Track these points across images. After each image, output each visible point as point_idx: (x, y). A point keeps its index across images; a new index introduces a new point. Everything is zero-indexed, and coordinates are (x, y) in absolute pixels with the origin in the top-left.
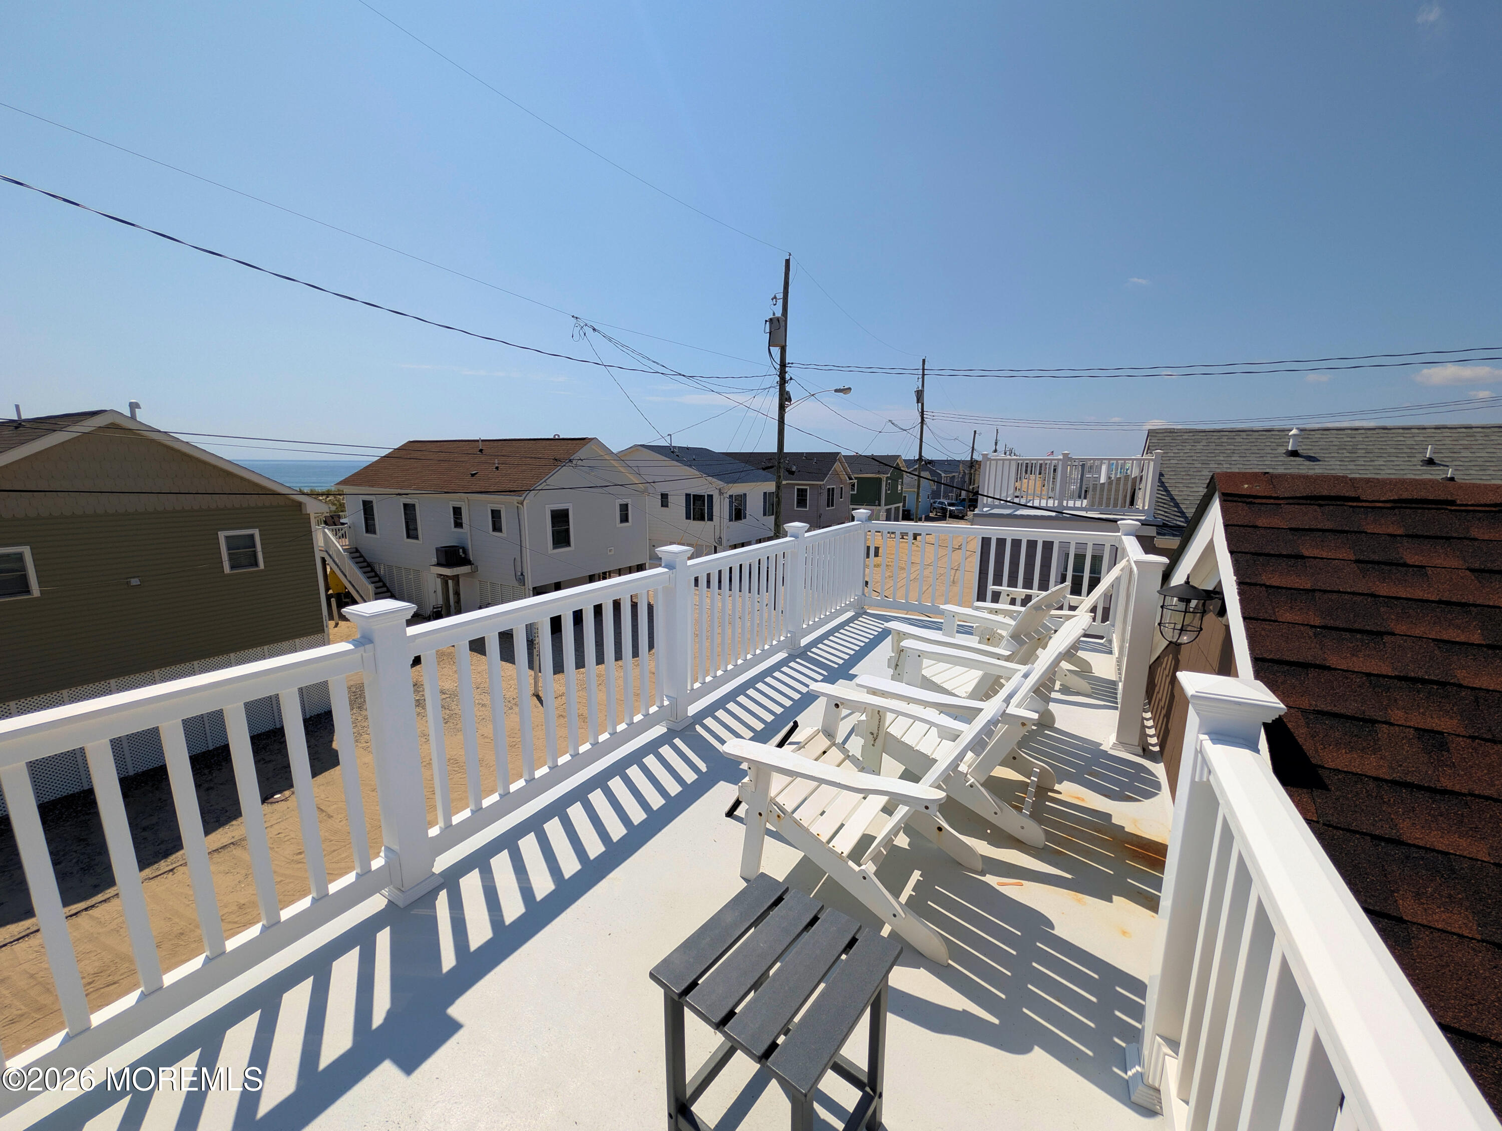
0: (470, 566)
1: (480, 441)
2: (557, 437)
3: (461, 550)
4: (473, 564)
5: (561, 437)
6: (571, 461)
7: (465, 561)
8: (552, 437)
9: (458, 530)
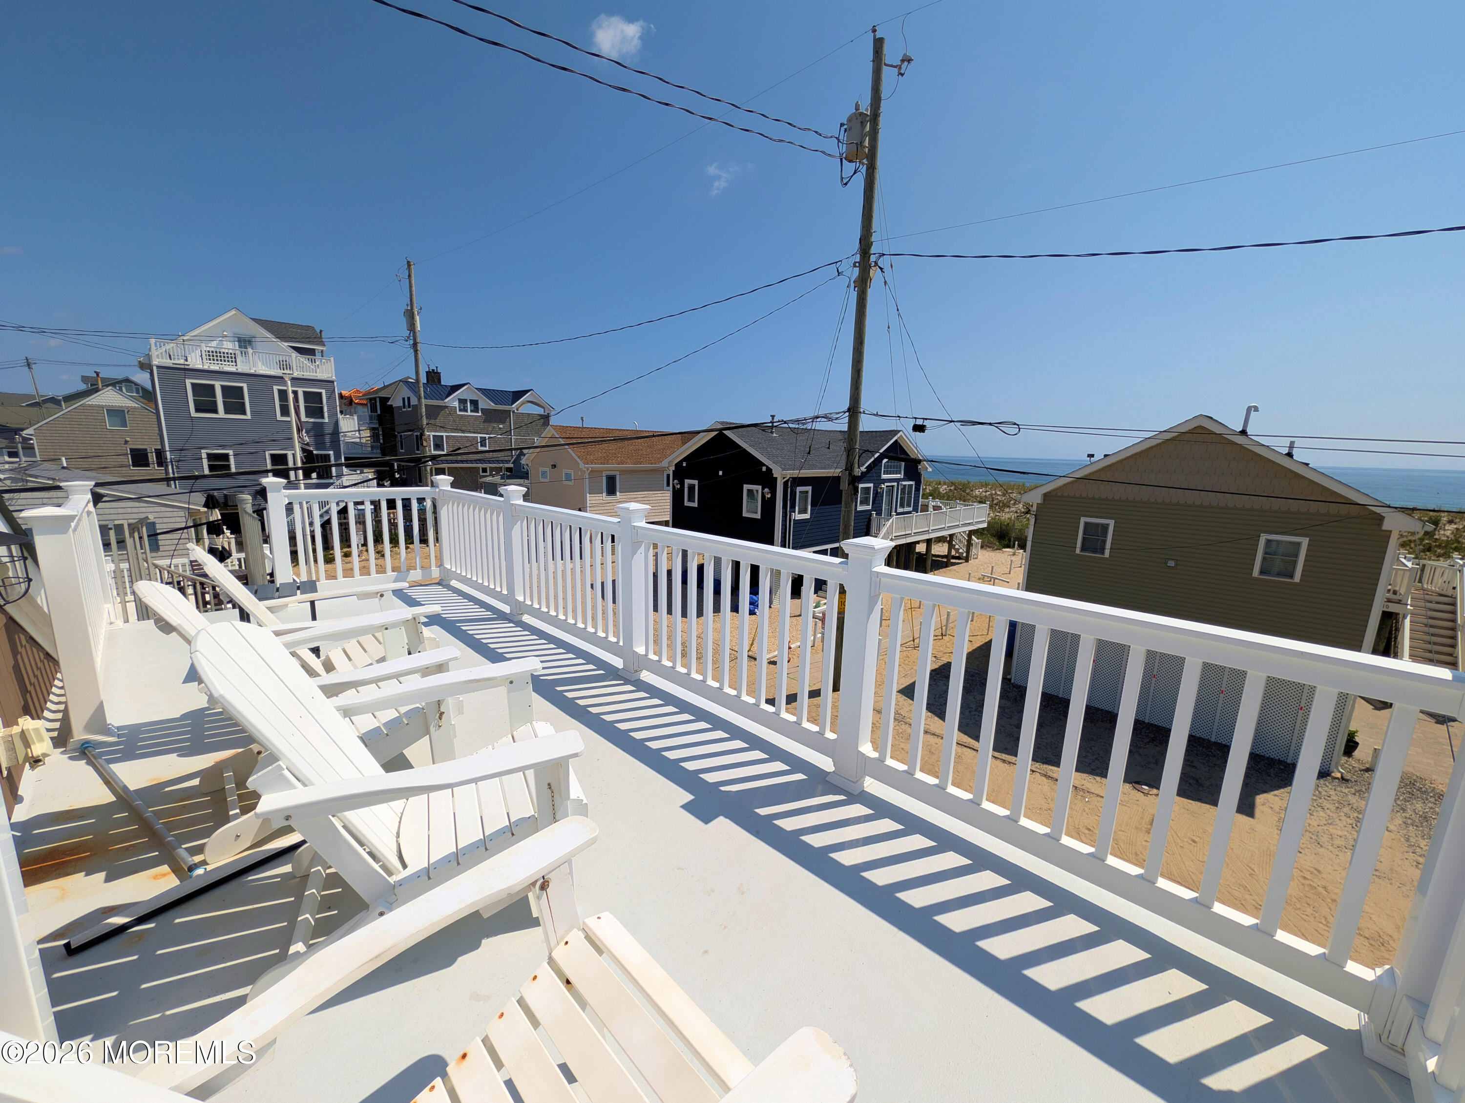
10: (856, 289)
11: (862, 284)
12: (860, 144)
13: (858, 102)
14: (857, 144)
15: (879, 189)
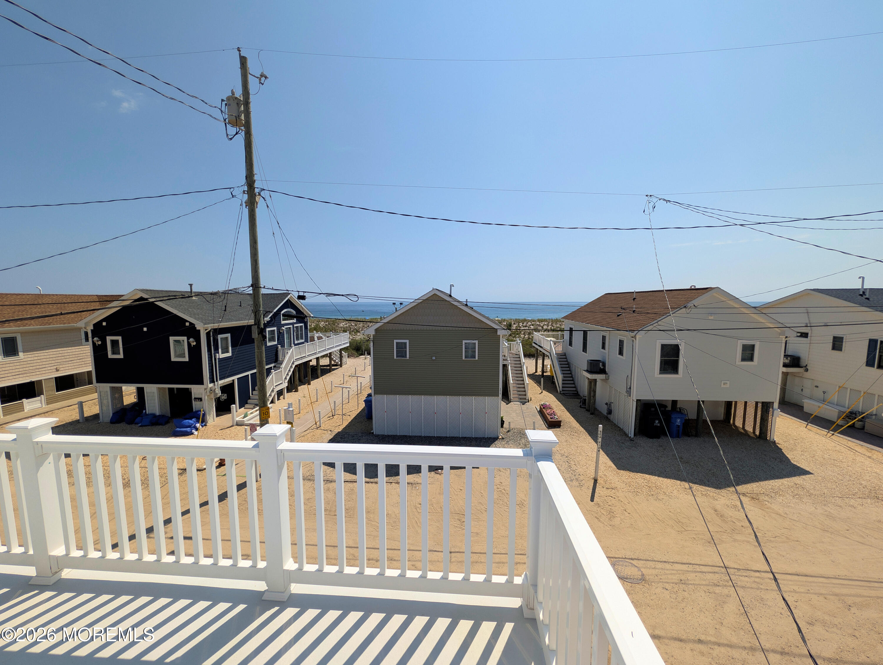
0: (605, 375)
1: (635, 293)
2: (693, 287)
3: (601, 364)
4: (607, 374)
5: (697, 287)
6: (685, 307)
7: (603, 371)
8: (689, 288)
9: (603, 350)
10: (247, 207)
11: (251, 204)
12: (238, 117)
13: (233, 90)
14: (236, 116)
15: (256, 148)
